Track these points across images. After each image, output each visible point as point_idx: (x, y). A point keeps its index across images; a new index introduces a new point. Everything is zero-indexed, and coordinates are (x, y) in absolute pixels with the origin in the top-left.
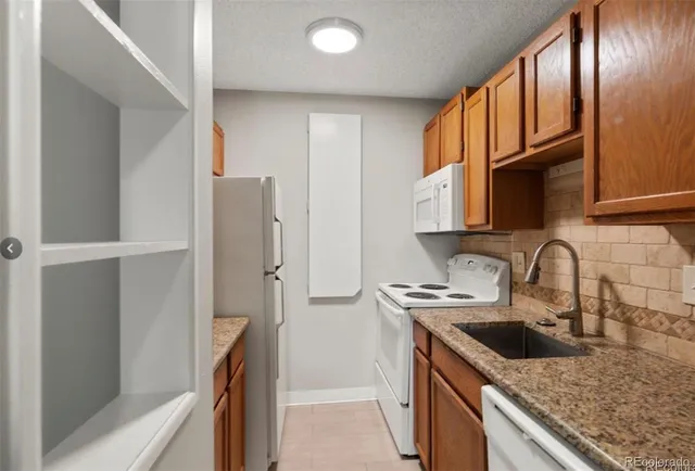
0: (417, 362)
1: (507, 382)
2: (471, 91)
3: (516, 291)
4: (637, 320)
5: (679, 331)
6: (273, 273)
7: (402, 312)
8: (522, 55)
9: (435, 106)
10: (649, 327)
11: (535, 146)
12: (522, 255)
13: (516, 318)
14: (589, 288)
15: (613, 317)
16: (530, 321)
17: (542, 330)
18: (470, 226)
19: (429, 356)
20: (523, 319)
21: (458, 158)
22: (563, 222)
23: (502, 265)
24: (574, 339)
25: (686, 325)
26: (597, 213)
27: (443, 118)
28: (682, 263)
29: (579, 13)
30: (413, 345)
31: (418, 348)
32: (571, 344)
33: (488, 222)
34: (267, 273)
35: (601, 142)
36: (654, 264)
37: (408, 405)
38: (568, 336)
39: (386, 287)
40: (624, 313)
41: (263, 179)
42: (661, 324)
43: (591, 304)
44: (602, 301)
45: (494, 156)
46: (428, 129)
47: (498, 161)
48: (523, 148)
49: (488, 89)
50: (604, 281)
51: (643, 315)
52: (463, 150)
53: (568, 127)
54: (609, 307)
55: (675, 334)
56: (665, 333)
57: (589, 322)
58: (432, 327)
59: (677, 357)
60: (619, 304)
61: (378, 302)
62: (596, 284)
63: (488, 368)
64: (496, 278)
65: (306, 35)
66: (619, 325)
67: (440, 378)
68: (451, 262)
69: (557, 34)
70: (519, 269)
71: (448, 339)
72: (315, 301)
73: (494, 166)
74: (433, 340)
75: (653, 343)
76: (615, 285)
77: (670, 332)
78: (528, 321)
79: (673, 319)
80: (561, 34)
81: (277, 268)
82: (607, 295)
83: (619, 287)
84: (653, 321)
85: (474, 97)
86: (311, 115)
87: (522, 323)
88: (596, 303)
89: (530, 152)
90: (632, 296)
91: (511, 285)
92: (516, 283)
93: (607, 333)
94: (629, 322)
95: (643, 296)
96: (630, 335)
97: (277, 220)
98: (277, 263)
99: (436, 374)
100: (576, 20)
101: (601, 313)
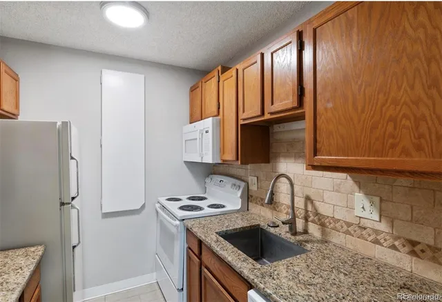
0: (189, 258)
1: (269, 291)
2: (225, 69)
3: (251, 202)
4: (328, 224)
5: (352, 232)
6: (69, 203)
7: (178, 222)
8: (262, 51)
9: (198, 75)
10: (335, 229)
11: (272, 114)
12: (256, 178)
13: (255, 223)
14: (300, 203)
15: (313, 222)
16: (263, 224)
17: (272, 230)
18: (224, 161)
19: (199, 256)
20: (259, 223)
21: (216, 113)
22: (282, 160)
23: (243, 184)
24: (293, 237)
25: (357, 228)
26: (316, 164)
27: (203, 83)
28: (355, 192)
29: (302, 31)
30: (186, 246)
31: (190, 248)
32: (291, 241)
33: (238, 159)
34: (62, 204)
35: (318, 117)
36: (338, 191)
37: (182, 289)
38: (289, 235)
39: (163, 200)
40: (319, 220)
41: (59, 123)
42: (342, 227)
43: (300, 213)
44: (307, 211)
45: (242, 116)
46: (193, 89)
47: (244, 120)
48: (263, 113)
49: (237, 70)
50: (308, 199)
51: (331, 221)
52: (219, 108)
53: (296, 104)
54: (311, 215)
55: (350, 234)
56: (344, 233)
57: (300, 225)
58: (203, 238)
59: (352, 247)
60: (317, 214)
61: (157, 212)
62: (303, 200)
63: (252, 277)
64: (239, 193)
65: (101, 8)
66: (317, 227)
67: (209, 274)
68: (208, 180)
69: (288, 42)
70: (254, 188)
71: (217, 248)
72: (107, 215)
73: (241, 122)
74: (203, 246)
75: (337, 238)
76: (314, 202)
77: (347, 232)
78: (262, 224)
79: (349, 225)
80: (290, 42)
81: (73, 198)
82: (310, 208)
83: (317, 204)
84: (337, 225)
85: (227, 74)
86: (104, 71)
87: (259, 225)
88: (303, 212)
89: (267, 116)
90: (324, 209)
91: (248, 197)
92: (252, 196)
93: (310, 232)
94: (323, 225)
95: (331, 210)
96: (323, 233)
97: (72, 158)
98: (73, 195)
99: (206, 270)
100: (300, 35)
101: (306, 219)
